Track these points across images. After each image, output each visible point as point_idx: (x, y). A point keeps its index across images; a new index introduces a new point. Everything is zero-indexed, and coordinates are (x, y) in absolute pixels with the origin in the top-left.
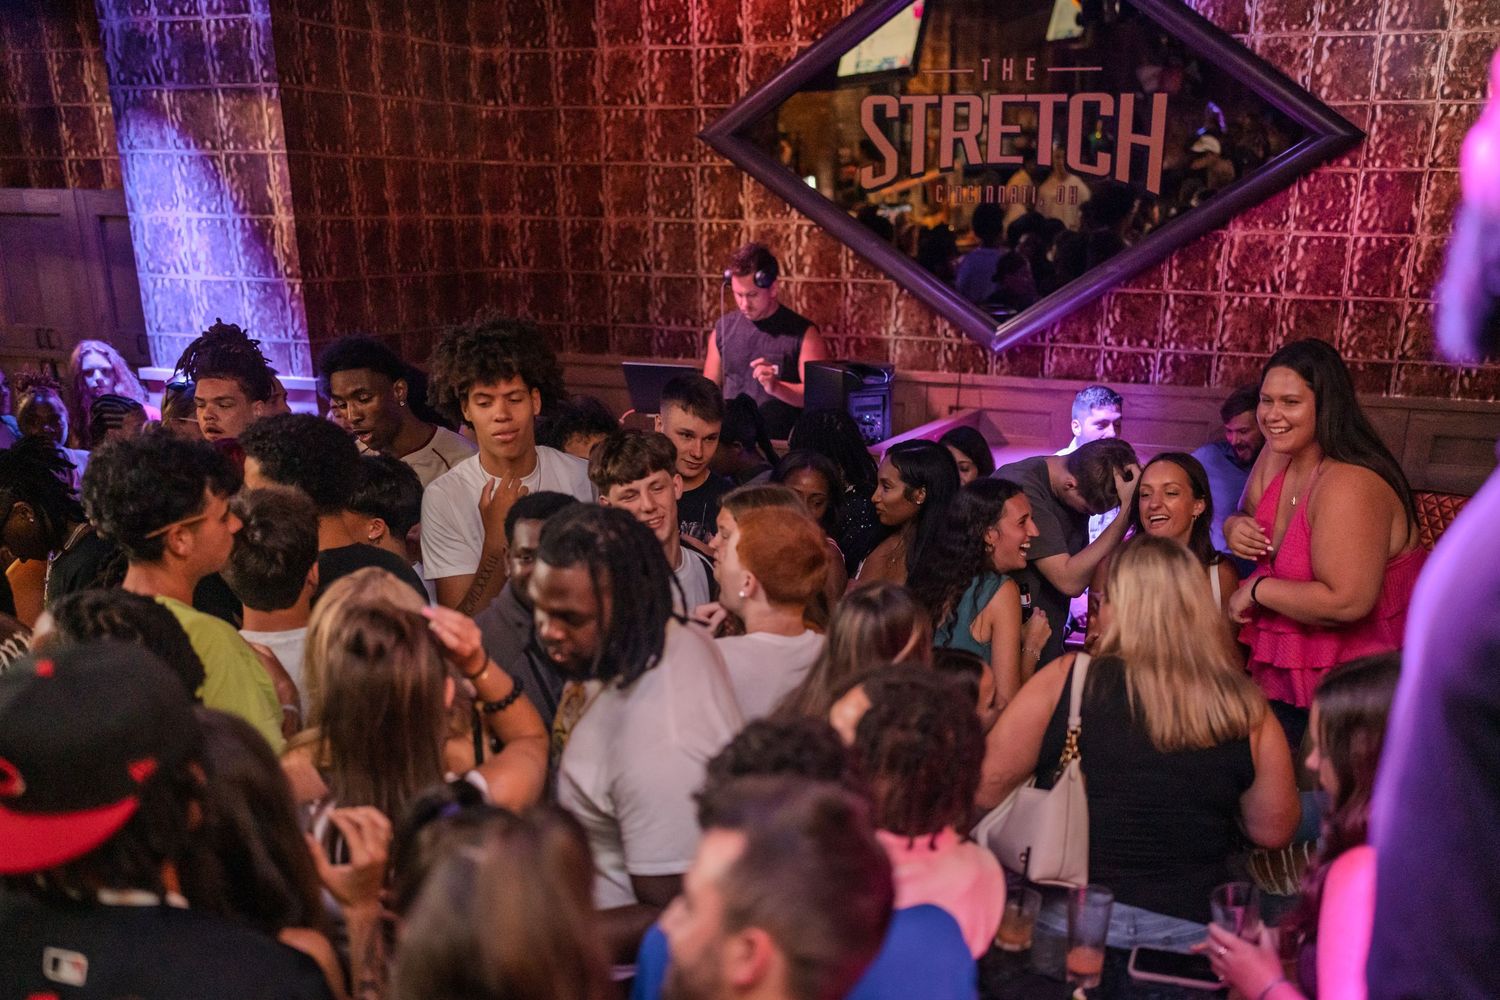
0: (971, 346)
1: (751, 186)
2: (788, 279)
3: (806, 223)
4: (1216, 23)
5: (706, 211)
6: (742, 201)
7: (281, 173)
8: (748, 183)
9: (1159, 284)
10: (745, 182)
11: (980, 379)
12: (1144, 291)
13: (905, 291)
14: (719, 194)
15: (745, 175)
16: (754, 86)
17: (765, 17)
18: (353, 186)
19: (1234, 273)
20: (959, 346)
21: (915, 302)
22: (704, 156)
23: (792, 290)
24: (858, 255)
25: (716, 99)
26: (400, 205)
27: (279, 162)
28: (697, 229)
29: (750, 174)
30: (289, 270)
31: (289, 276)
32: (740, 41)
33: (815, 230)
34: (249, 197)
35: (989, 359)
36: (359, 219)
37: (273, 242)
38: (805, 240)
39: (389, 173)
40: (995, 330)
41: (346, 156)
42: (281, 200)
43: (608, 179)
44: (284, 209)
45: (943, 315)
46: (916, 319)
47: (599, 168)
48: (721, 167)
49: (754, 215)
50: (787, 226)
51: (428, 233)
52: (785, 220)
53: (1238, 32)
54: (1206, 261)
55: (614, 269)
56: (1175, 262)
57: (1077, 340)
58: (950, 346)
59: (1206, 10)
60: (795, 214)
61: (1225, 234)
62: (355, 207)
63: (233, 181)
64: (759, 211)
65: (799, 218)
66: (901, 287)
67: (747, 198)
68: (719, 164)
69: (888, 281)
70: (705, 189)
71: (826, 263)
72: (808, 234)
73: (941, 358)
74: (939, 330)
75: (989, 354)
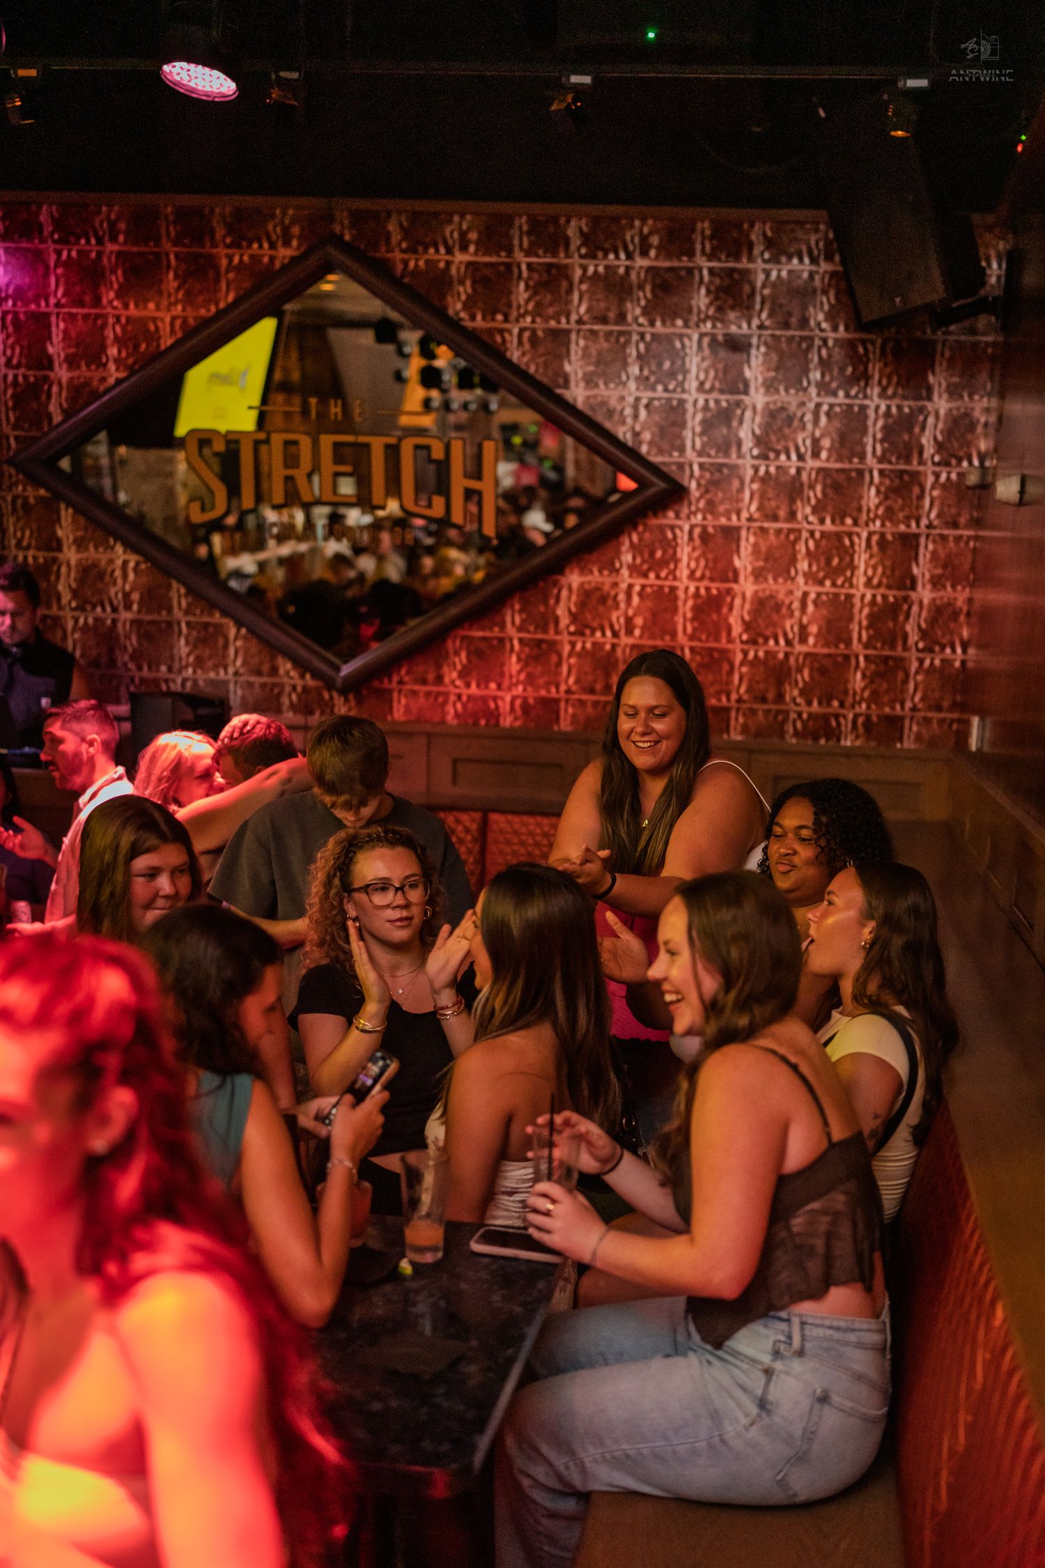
0: (317, 688)
1: (70, 520)
2: (115, 616)
3: (133, 559)
4: (538, 377)
5: (19, 542)
6: (60, 533)
8: (66, 515)
9: (503, 626)
10: (63, 513)
12: (488, 634)
13: (243, 631)
14: (34, 526)
15: (63, 506)
16: (68, 414)
17: (78, 345)
19: (574, 618)
20: (305, 688)
21: (255, 641)
22: (16, 484)
23: (120, 628)
24: (190, 591)
25: (26, 425)
29: (69, 505)
32: (51, 367)
33: (143, 566)
35: (335, 701)
38: (131, 576)
40: (338, 669)
45: (286, 656)
46: (257, 659)
48: (35, 497)
49: (74, 548)
50: (111, 561)
52: (109, 555)
53: (559, 387)
54: (546, 603)
56: (517, 607)
57: (424, 682)
58: (294, 688)
59: (528, 364)
60: (119, 549)
61: (563, 581)
64: (80, 544)
65: (125, 552)
66: (239, 624)
67: (66, 529)
68: (34, 494)
69: (225, 621)
70: (18, 519)
71: (156, 600)
72: (135, 570)
73: (285, 701)
74: (281, 671)
75: (335, 695)
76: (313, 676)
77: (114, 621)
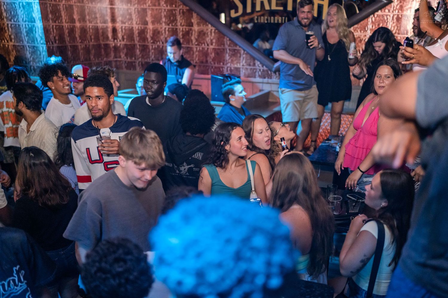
0: (267, 70)
1: (196, 17)
2: (208, 47)
3: (213, 29)
5: (181, 24)
6: (193, 21)
7: (37, 9)
8: (195, 15)
11: (270, 81)
13: (245, 52)
14: (185, 18)
15: (194, 12)
18: (63, 14)
20: (263, 70)
21: (249, 55)
22: (179, 6)
23: (209, 51)
24: (230, 40)
26: (79, 21)
27: (36, 5)
28: (178, 30)
29: (195, 12)
30: (41, 42)
31: (42, 44)
34: (27, 16)
35: (272, 74)
36: (66, 25)
37: (36, 32)
38: (213, 34)
39: (75, 10)
40: (274, 64)
41: (60, 3)
42: (38, 18)
43: (149, 13)
44: (39, 21)
45: (258, 60)
46: (249, 61)
47: (146, 9)
48: (186, 9)
49: (197, 25)
50: (207, 29)
51: (90, 30)
52: (207, 27)
55: (152, 43)
58: (260, 70)
60: (210, 26)
62: (64, 21)
63: (21, 11)
64: (198, 24)
66: (244, 50)
67: (194, 20)
68: (185, 8)
69: (240, 48)
70: (181, 17)
71: (220, 42)
72: (215, 32)
73: (257, 74)
74: (256, 65)
75: (272, 73)
76: (266, 67)
77: (208, 49)
